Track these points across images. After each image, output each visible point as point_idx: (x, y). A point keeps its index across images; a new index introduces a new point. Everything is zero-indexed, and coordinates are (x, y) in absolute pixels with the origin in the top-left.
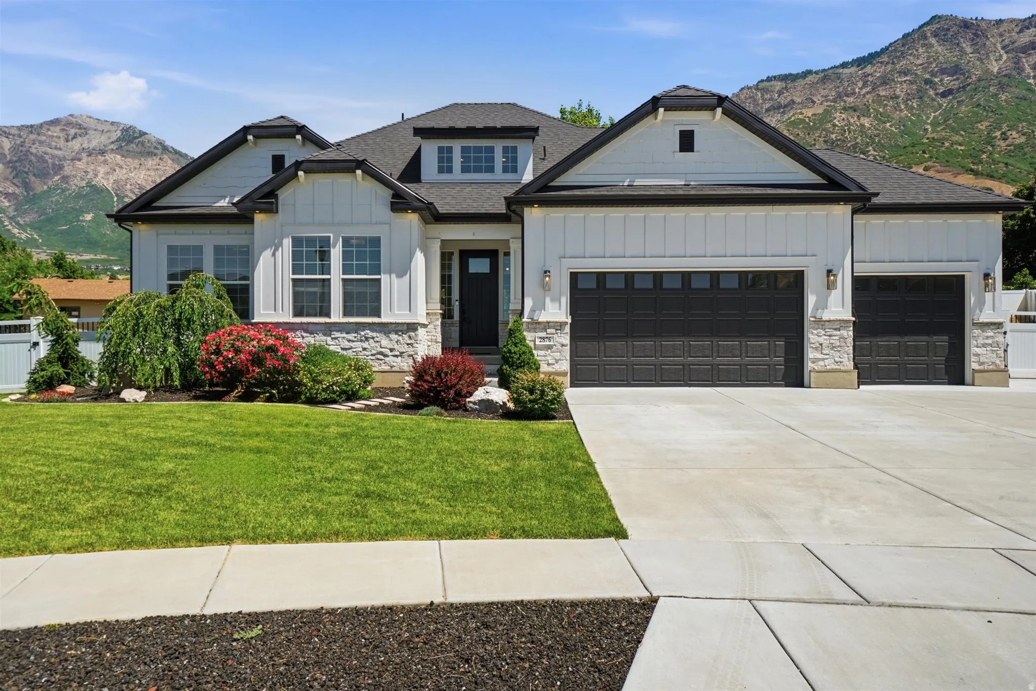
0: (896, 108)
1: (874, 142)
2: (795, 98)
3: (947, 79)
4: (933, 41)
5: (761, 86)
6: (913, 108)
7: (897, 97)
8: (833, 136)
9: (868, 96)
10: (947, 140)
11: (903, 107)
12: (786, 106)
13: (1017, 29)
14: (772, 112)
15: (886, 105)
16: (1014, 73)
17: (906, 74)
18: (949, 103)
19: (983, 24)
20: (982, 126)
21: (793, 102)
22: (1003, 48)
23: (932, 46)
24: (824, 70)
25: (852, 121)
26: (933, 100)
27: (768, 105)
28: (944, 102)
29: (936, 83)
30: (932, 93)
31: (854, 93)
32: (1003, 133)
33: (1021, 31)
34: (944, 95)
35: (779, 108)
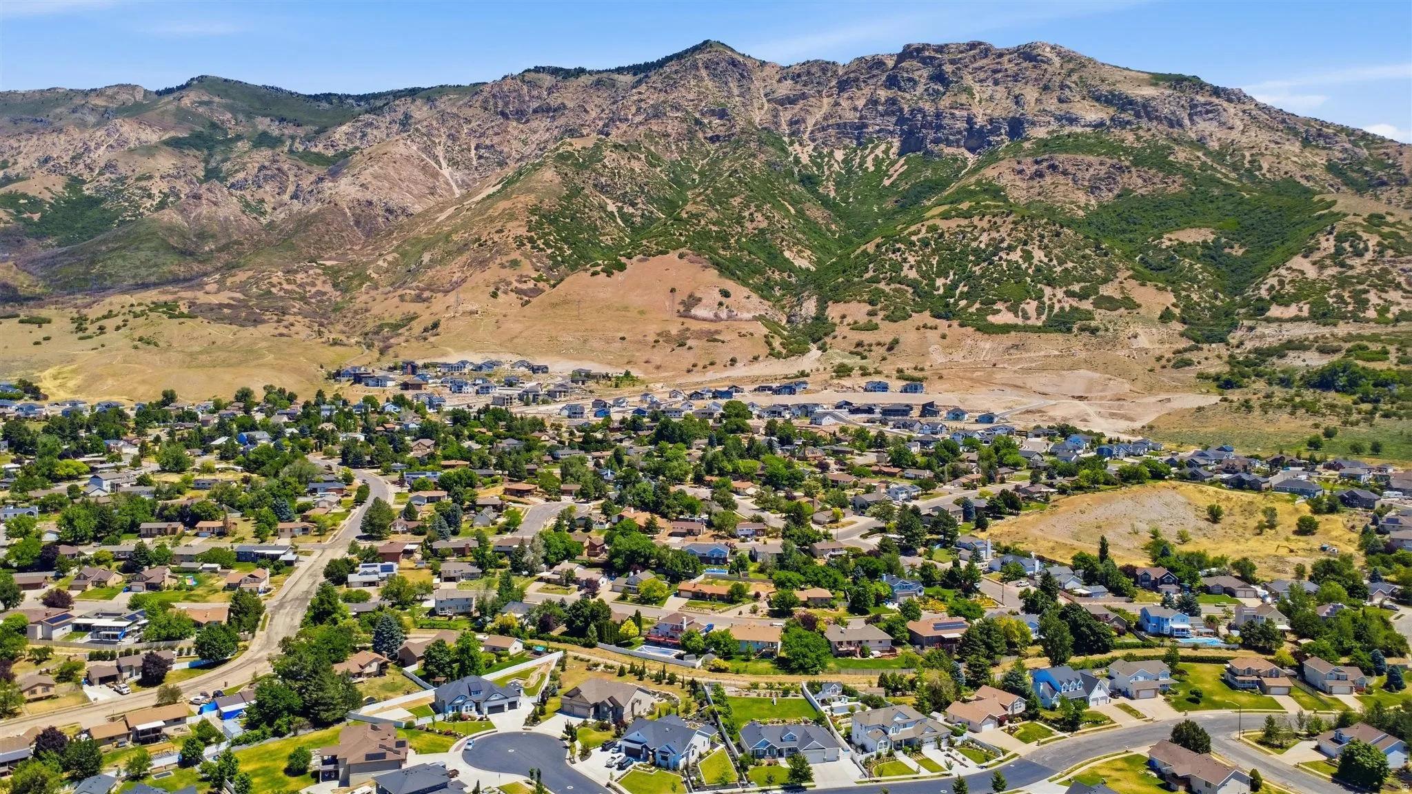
0: (667, 148)
1: (643, 192)
2: (566, 102)
3: (716, 121)
4: (704, 73)
5: (529, 76)
6: (683, 151)
7: (669, 136)
8: (603, 180)
9: (641, 128)
10: (703, 215)
11: (674, 147)
12: (555, 110)
13: (777, 77)
14: (540, 115)
15: (657, 143)
16: (773, 128)
17: (678, 110)
18: (717, 151)
19: (749, 63)
20: (736, 201)
21: (565, 107)
22: (766, 95)
23: (702, 80)
24: (598, 72)
25: (622, 163)
26: (703, 145)
27: (535, 105)
28: (712, 147)
29: (705, 125)
30: (701, 135)
31: (627, 120)
32: (751, 214)
33: (779, 81)
34: (713, 139)
35: (548, 110)
